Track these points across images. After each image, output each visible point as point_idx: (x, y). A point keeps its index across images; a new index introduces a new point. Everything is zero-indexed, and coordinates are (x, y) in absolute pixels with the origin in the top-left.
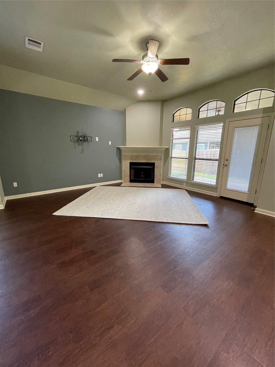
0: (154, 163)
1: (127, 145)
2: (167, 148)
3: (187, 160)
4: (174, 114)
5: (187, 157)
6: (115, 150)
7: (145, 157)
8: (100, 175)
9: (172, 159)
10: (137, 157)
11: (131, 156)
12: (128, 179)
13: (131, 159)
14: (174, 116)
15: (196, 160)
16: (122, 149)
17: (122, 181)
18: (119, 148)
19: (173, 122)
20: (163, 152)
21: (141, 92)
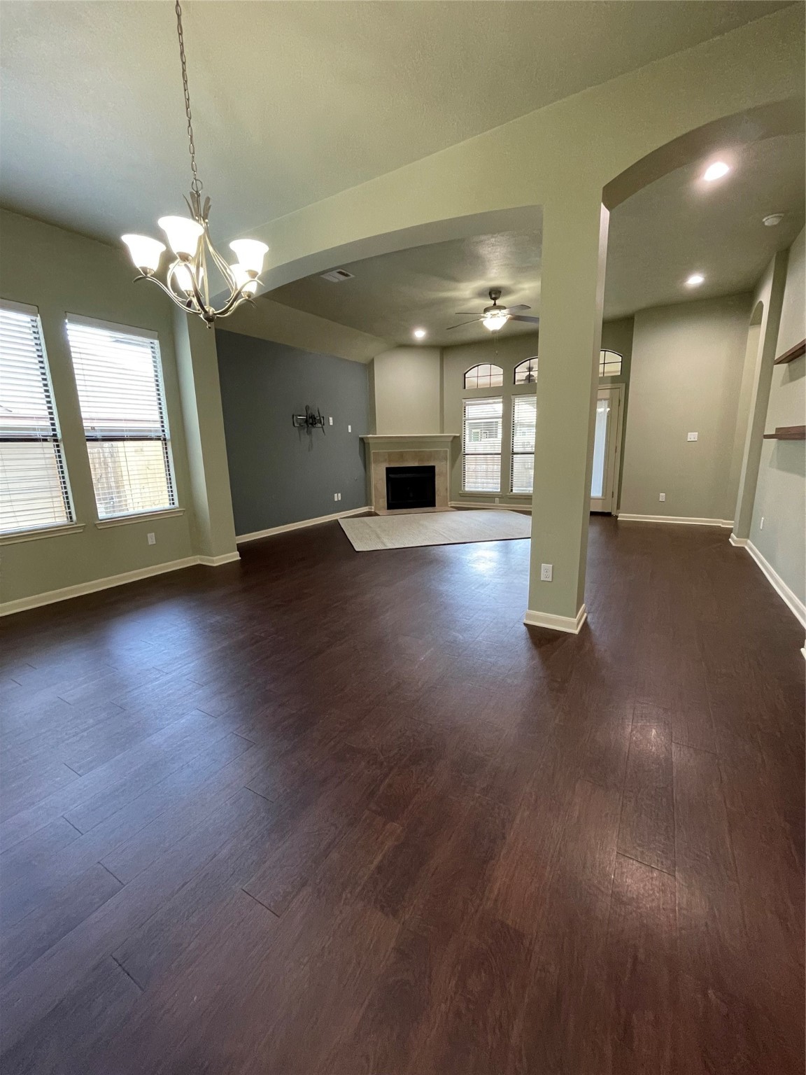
0: (433, 467)
1: (377, 432)
2: (455, 437)
3: (500, 456)
4: (465, 374)
5: (500, 452)
6: (357, 444)
7: (417, 455)
8: (338, 497)
9: (466, 456)
10: (401, 456)
11: (390, 454)
12: (383, 502)
13: (390, 461)
14: (465, 378)
15: (515, 456)
16: (371, 441)
17: (371, 509)
18: (362, 440)
19: (465, 388)
20: (450, 444)
21: (420, 334)
